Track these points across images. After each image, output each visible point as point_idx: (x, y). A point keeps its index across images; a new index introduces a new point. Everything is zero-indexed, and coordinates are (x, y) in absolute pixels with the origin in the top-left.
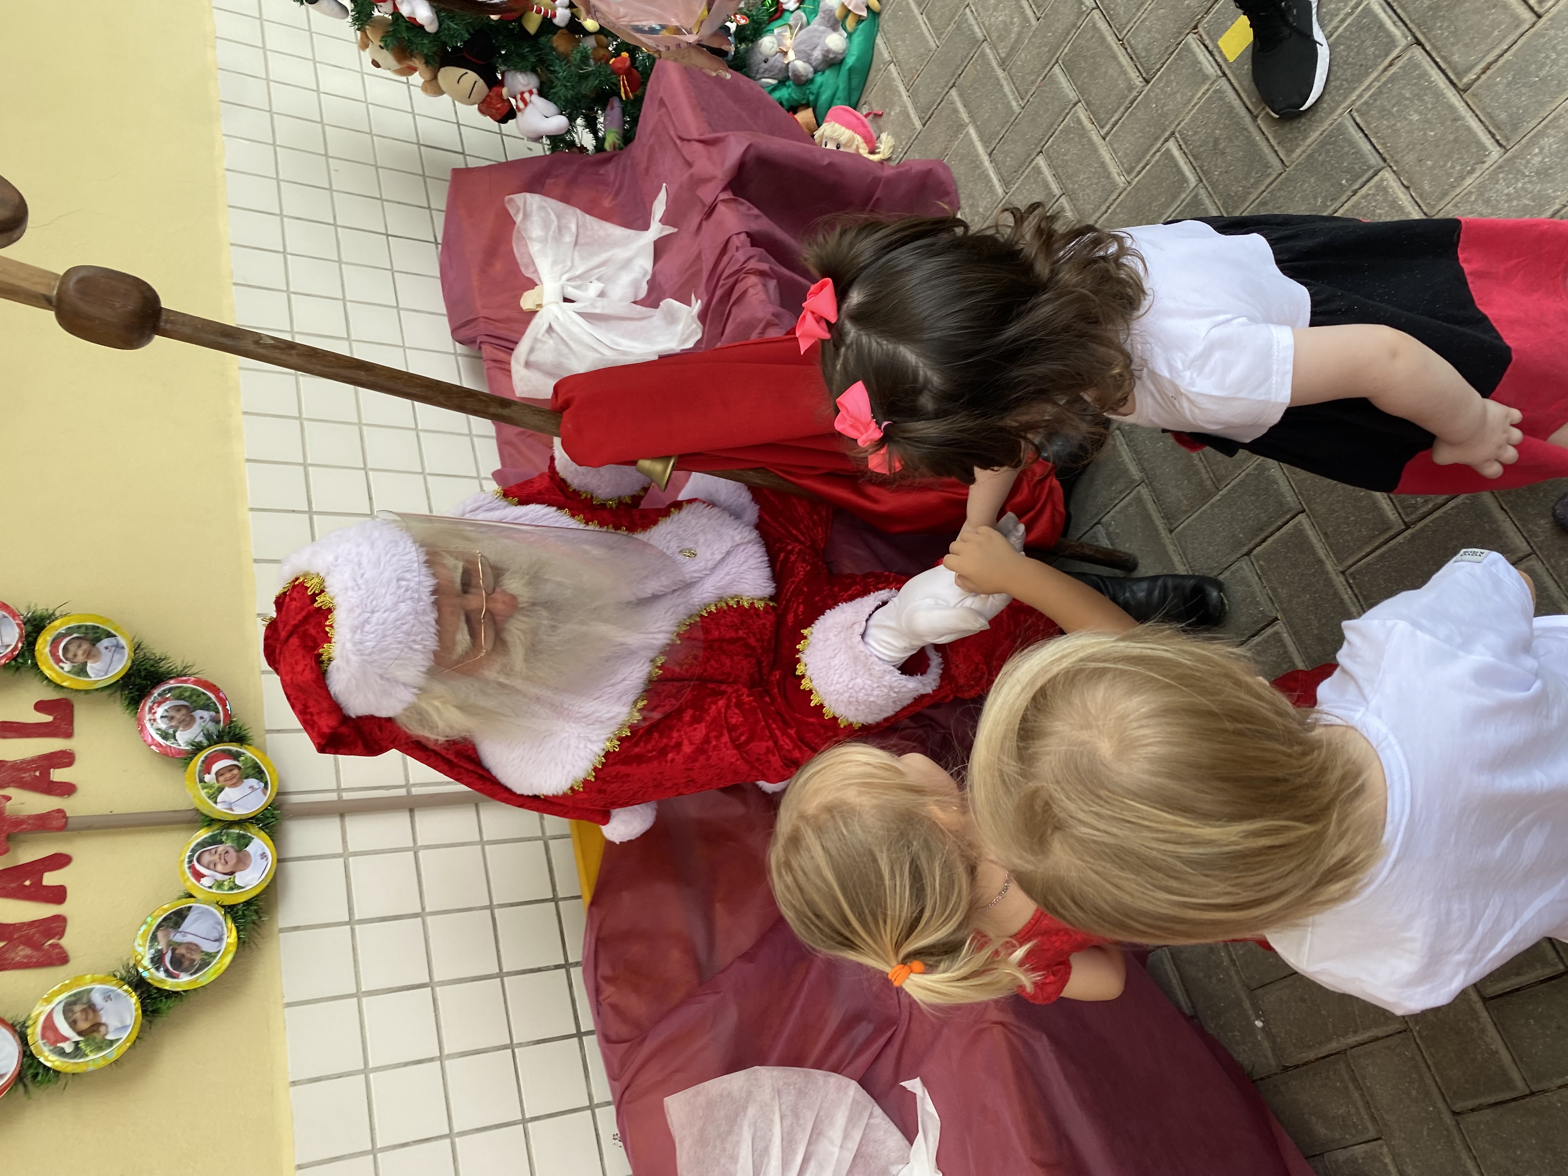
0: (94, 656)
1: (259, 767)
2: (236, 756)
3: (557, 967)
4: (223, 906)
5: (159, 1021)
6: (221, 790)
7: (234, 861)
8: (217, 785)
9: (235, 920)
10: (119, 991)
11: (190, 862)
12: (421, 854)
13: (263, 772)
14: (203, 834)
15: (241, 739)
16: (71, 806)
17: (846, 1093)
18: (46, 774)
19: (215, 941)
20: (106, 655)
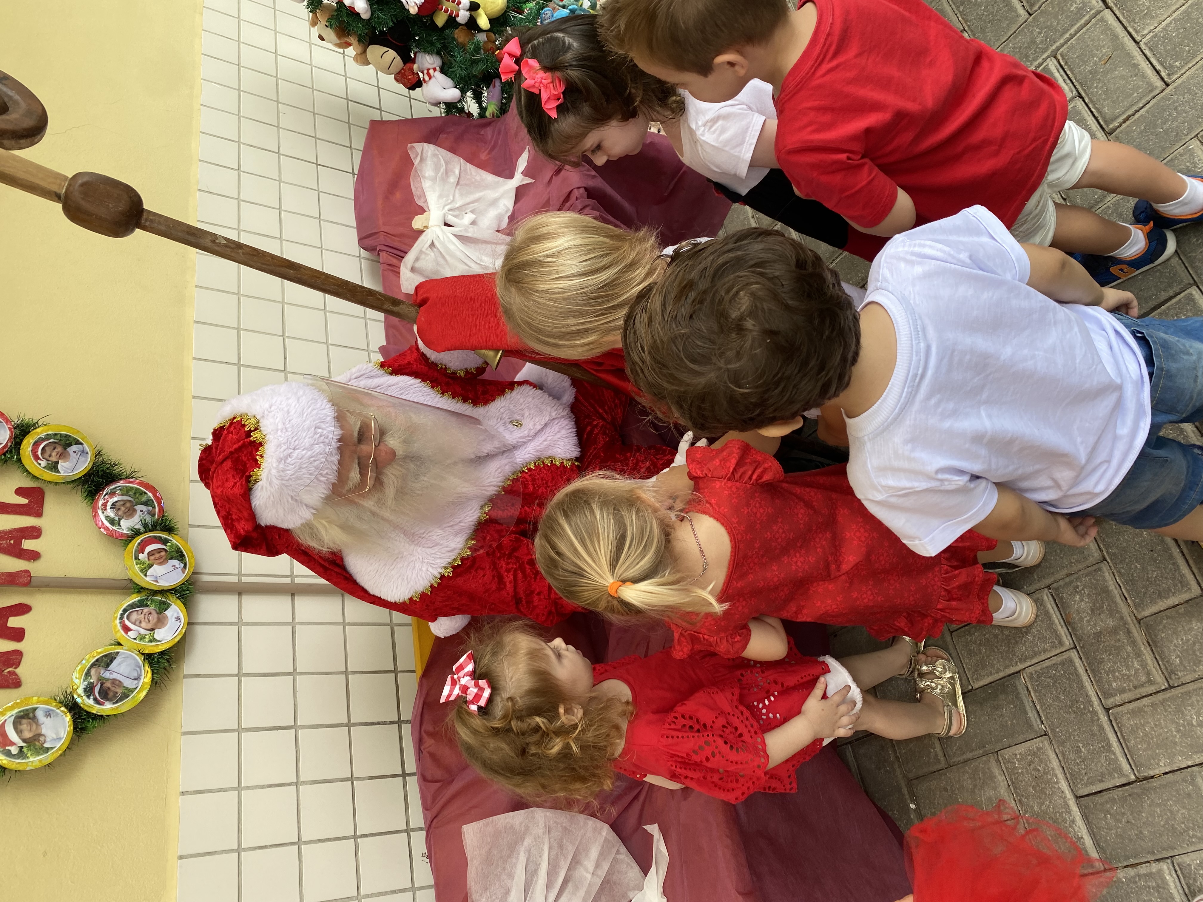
0: (65, 457)
1: (181, 552)
2: (165, 542)
3: (392, 723)
4: (143, 654)
5: (85, 736)
6: (150, 566)
7: (155, 620)
8: (148, 563)
9: (151, 665)
10: (58, 711)
11: (121, 618)
12: (297, 628)
13: (184, 555)
14: (135, 598)
15: (169, 529)
16: (35, 568)
17: (600, 833)
18: (19, 543)
19: (135, 679)
20: (74, 457)
